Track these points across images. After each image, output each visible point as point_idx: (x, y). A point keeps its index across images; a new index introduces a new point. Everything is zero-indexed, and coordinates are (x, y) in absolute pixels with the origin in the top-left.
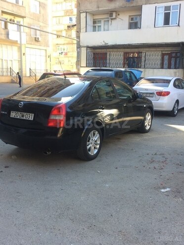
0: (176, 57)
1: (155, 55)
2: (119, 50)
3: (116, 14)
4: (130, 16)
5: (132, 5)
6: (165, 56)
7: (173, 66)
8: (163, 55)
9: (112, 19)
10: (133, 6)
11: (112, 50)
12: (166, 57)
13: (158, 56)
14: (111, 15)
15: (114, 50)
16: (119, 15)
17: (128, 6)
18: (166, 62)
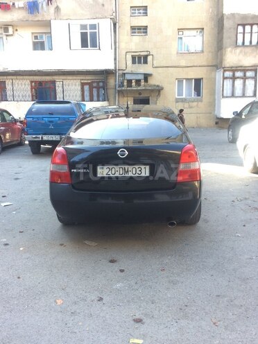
0: (98, 88)
1: (72, 85)
2: (25, 77)
3: (13, 29)
4: (33, 33)
5: (37, 19)
6: (85, 86)
7: (95, 98)
8: (83, 85)
9: (7, 35)
10: (38, 21)
11: (15, 77)
12: (86, 88)
13: (75, 85)
14: (6, 30)
15: (18, 77)
16: (17, 30)
17: (30, 19)
18: (87, 93)
